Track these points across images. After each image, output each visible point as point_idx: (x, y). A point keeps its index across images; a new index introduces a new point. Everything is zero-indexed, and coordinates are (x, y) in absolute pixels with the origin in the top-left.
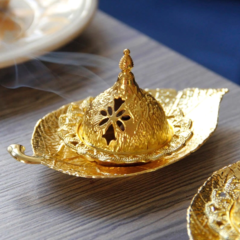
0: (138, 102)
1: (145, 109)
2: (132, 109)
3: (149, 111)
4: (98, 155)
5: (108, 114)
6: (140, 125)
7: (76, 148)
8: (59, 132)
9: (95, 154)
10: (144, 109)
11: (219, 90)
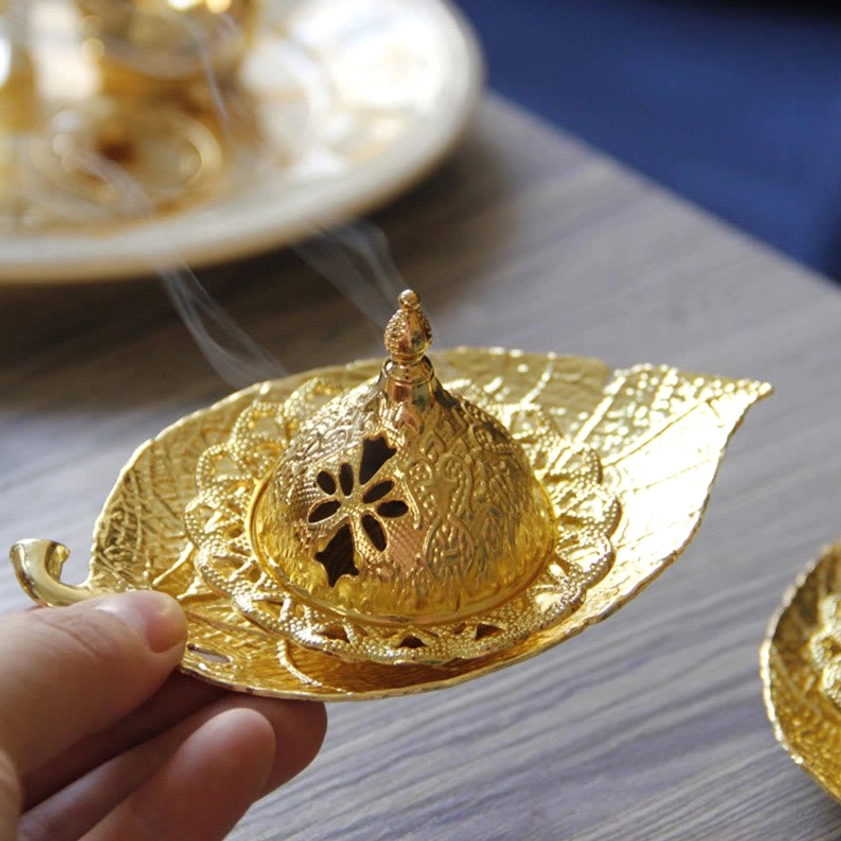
0: (437, 457)
1: (458, 481)
2: (416, 482)
3: (472, 489)
4: (291, 621)
5: (338, 489)
6: (438, 533)
7: (230, 586)
8: (189, 514)
9: (283, 616)
10: (455, 480)
11: (741, 383)
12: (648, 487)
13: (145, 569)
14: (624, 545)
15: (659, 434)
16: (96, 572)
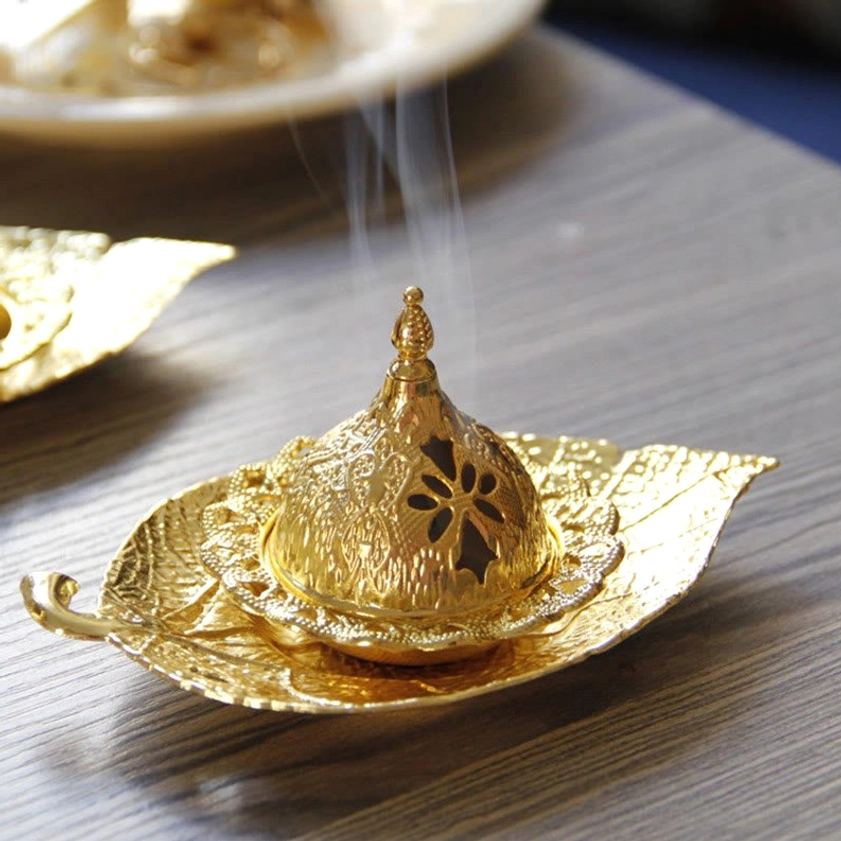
7: (262, 603)
8: (206, 551)
11: (748, 458)
12: (643, 551)
13: (153, 606)
14: (631, 594)
15: (666, 504)
16: (105, 602)
